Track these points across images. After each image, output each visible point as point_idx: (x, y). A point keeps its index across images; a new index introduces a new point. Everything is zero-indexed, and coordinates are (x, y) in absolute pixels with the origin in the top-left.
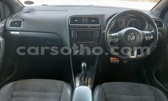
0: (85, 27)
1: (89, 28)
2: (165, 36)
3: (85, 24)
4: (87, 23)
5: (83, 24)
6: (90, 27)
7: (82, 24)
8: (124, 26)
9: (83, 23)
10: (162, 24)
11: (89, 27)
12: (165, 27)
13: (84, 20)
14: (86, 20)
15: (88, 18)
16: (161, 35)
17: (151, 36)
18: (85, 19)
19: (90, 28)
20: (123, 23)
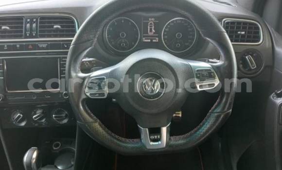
0: (30, 47)
1: (43, 48)
2: (266, 67)
3: (31, 36)
4: (36, 34)
5: (26, 37)
6: (44, 46)
7: (20, 37)
8: (151, 40)
9: (26, 34)
10: (258, 33)
11: (41, 46)
12: (267, 40)
13: (28, 25)
14: (34, 25)
15: (42, 18)
16: (252, 63)
17: (214, 78)
18: (31, 23)
19: (47, 48)
20: (151, 30)
